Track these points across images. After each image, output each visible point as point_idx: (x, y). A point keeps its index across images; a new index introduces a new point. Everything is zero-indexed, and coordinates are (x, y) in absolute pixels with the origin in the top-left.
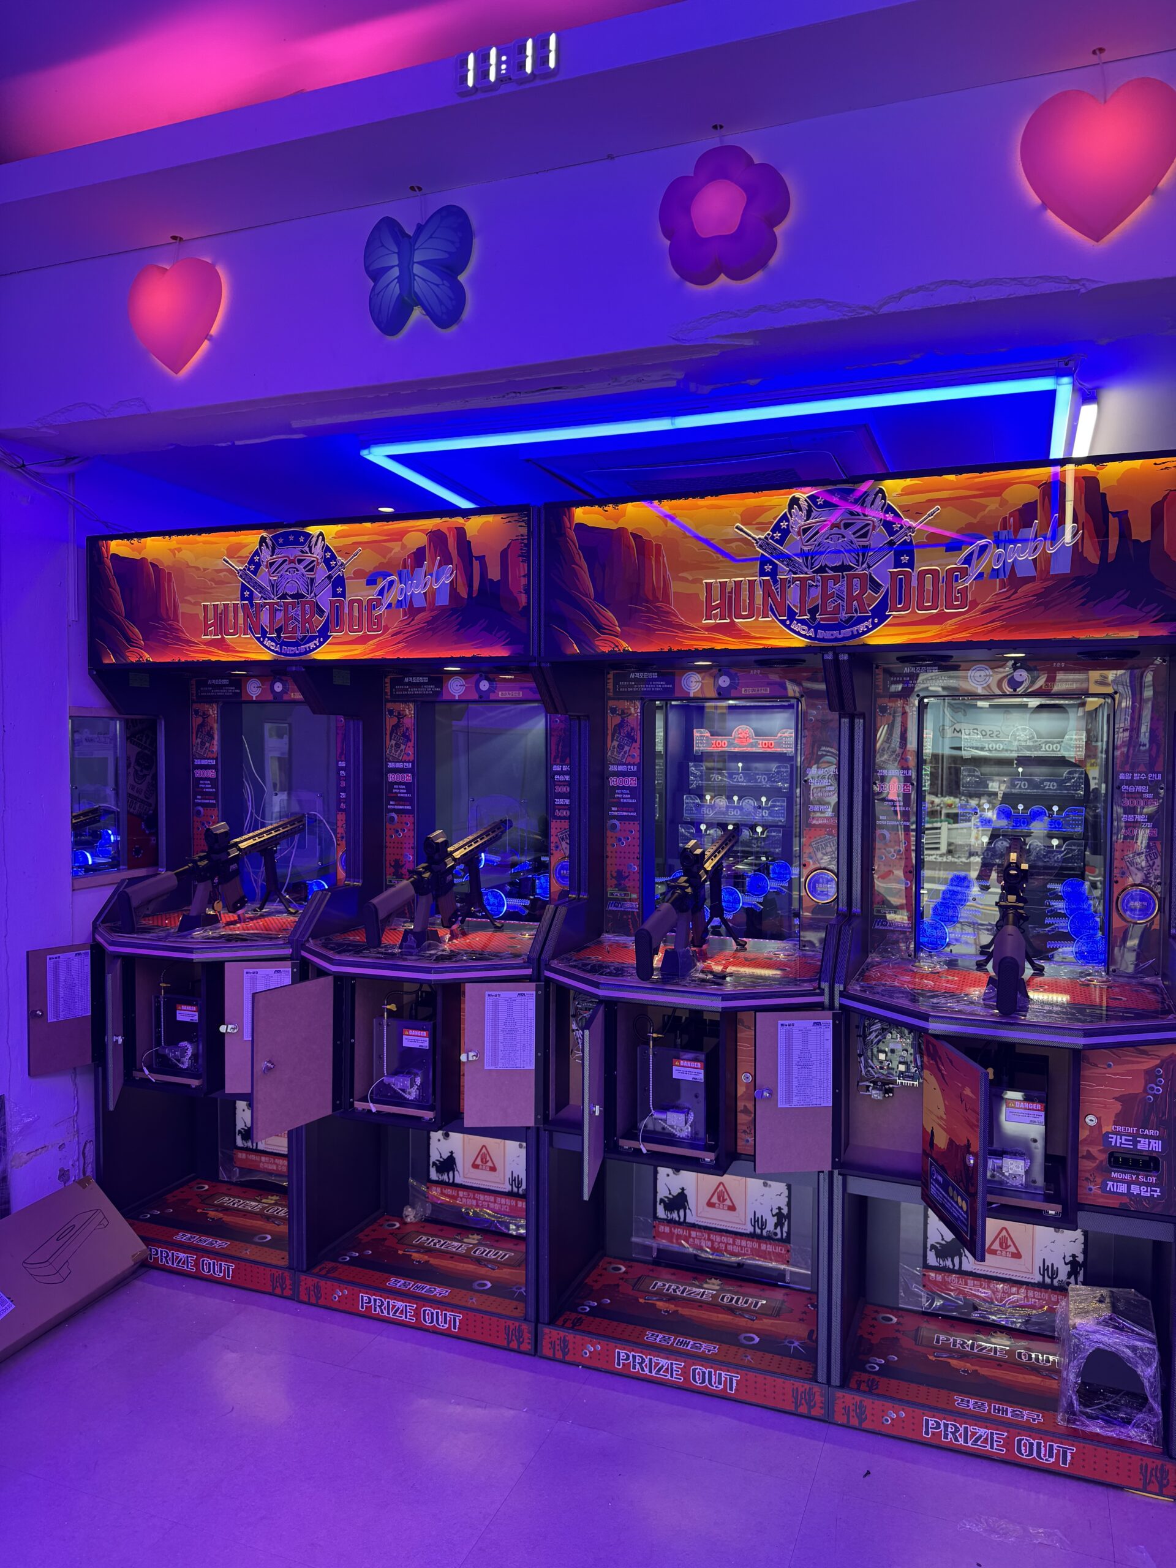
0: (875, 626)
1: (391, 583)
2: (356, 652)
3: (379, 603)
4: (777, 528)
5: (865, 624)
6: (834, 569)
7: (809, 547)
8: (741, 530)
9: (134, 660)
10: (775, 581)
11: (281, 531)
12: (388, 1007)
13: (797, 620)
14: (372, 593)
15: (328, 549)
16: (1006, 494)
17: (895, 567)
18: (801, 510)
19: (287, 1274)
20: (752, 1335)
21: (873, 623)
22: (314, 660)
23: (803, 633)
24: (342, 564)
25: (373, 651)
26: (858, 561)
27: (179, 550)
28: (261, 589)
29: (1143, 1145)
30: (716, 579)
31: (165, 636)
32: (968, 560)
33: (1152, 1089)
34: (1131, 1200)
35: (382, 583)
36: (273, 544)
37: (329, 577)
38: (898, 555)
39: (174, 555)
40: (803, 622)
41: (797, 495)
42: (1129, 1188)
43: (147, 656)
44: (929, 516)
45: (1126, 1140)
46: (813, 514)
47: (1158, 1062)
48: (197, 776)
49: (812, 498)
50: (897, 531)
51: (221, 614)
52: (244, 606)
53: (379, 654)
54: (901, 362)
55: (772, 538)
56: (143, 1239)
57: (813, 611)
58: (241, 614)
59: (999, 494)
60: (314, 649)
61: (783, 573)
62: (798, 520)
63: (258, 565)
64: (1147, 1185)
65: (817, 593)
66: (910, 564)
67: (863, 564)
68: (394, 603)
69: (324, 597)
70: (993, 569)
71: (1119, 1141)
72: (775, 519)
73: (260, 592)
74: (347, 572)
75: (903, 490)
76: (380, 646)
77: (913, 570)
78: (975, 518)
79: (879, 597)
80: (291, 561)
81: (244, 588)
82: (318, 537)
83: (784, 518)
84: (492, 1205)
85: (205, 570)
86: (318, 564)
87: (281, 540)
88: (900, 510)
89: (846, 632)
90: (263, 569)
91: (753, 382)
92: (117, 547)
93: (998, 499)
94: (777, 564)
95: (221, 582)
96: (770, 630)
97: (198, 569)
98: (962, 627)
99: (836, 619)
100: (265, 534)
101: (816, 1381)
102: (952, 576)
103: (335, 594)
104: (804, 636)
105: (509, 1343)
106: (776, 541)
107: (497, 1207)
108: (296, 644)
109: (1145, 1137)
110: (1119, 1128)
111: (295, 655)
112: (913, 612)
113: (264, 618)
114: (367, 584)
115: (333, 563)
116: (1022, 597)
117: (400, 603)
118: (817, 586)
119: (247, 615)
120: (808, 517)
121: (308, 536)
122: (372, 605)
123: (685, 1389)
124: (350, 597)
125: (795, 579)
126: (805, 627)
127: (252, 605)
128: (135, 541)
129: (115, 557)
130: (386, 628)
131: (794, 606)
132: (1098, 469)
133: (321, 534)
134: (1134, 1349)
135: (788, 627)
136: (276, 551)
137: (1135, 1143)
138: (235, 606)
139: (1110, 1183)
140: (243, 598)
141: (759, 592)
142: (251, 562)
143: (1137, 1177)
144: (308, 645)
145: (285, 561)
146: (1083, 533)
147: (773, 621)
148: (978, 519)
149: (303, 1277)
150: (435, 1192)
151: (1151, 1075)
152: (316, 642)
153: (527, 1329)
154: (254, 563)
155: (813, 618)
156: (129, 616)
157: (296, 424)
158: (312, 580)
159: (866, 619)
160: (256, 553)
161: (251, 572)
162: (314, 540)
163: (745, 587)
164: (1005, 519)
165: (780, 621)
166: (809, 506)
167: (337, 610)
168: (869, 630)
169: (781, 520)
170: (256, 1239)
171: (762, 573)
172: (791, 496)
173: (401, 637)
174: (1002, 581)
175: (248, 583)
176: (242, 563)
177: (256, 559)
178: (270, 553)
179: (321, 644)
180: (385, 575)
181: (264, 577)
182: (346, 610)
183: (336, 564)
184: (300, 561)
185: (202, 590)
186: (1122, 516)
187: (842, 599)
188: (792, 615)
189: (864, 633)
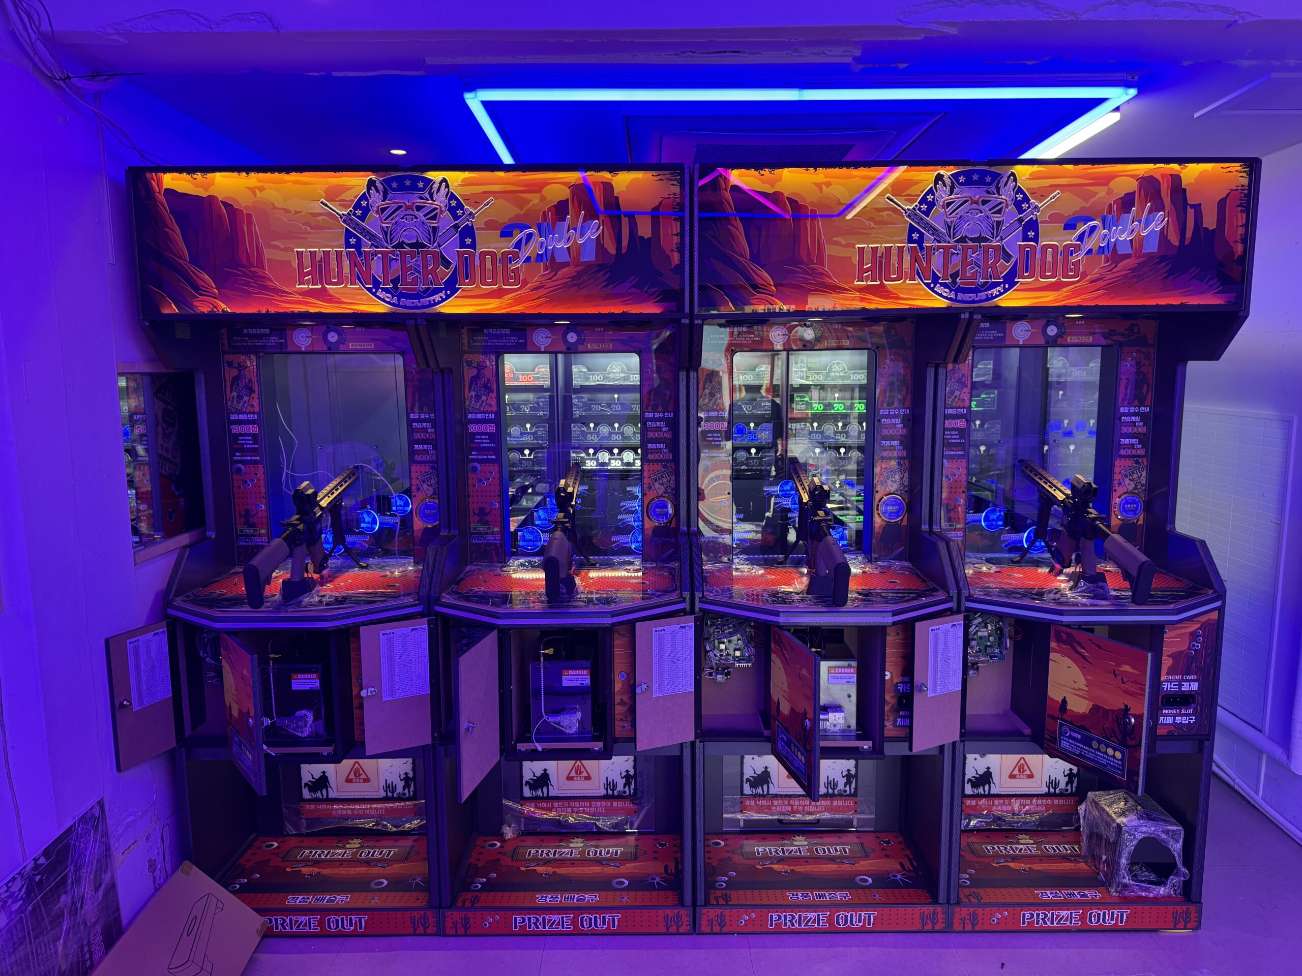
0: (1006, 290)
1: (529, 236)
2: (491, 306)
3: (516, 256)
4: (924, 200)
5: (998, 288)
6: (973, 240)
7: (952, 220)
8: (892, 200)
9: (205, 309)
10: (922, 248)
11: (394, 174)
12: (546, 651)
13: (940, 283)
14: (507, 245)
15: (453, 197)
16: (1112, 184)
17: (1023, 241)
18: (945, 185)
19: (429, 913)
20: (865, 877)
21: (1004, 288)
22: (440, 314)
23: (945, 294)
24: (471, 213)
25: (510, 305)
26: (993, 234)
27: (262, 189)
28: (372, 237)
29: (1185, 688)
30: (868, 244)
31: (247, 284)
32: (1081, 238)
33: (1194, 645)
34: (1175, 728)
35: (518, 236)
36: (384, 188)
37: (456, 227)
38: (1026, 229)
39: (255, 194)
40: (945, 285)
41: (942, 172)
42: (1174, 719)
43: (223, 306)
44: (1051, 199)
45: (1174, 685)
46: (955, 190)
47: (1199, 625)
48: (234, 431)
49: (955, 176)
50: (1025, 210)
51: (320, 261)
52: (349, 254)
53: (518, 309)
54: (1030, 63)
55: (920, 209)
56: (257, 910)
57: (954, 276)
58: (346, 263)
59: (1107, 184)
60: (439, 302)
61: (928, 242)
62: (943, 195)
63: (366, 210)
64: (1186, 715)
65: (956, 261)
66: (1036, 239)
67: (997, 236)
68: (533, 257)
69: (451, 248)
70: (1100, 247)
71: (1169, 686)
72: (922, 192)
73: (370, 240)
74: (477, 222)
75: (1031, 175)
76: (517, 301)
77: (1037, 244)
78: (1087, 203)
79: (1010, 265)
80: (408, 208)
81: (348, 235)
82: (441, 183)
83: (931, 191)
84: (587, 810)
85: (297, 212)
86: (441, 212)
87: (394, 185)
88: (1028, 191)
89: (982, 295)
90: (373, 215)
91: (902, 66)
92: (171, 181)
93: (1106, 188)
94: (923, 234)
95: (318, 227)
96: (916, 292)
97: (287, 211)
98: (1075, 293)
99: (973, 283)
100: (373, 177)
101: (939, 904)
102: (1069, 251)
103: (463, 245)
104: (946, 298)
105: (668, 928)
106: (923, 212)
107: (592, 810)
108: (418, 296)
109: (1187, 681)
110: (1170, 677)
111: (416, 307)
112: (1037, 279)
113: (376, 268)
114: (501, 236)
115: (459, 212)
116: (1121, 271)
117: (539, 258)
118: (957, 254)
119: (354, 264)
120: (951, 193)
121: (428, 181)
122: (508, 258)
123: (832, 932)
124: (481, 249)
125: (939, 248)
126: (947, 290)
127: (360, 254)
128: (198, 176)
129: (170, 193)
130: (525, 283)
131: (938, 271)
132: (1181, 169)
133: (444, 180)
134: (1167, 832)
135: (932, 289)
136: (389, 196)
137: (1180, 686)
138: (339, 254)
139: (1161, 718)
140: (348, 245)
141: (907, 258)
142: (358, 206)
143: (1180, 711)
144: (432, 298)
145: (400, 207)
146: (1168, 220)
147: (919, 284)
148: (1089, 204)
149: (448, 913)
150: (528, 809)
151: (1193, 636)
152: (443, 294)
153: (685, 914)
154: (361, 207)
155: (954, 282)
156: (194, 260)
157: (430, 61)
158: (435, 229)
159: (998, 284)
160: (364, 197)
161: (358, 217)
162: (436, 186)
163: (894, 252)
164: (1110, 205)
165: (924, 283)
166: (952, 182)
167: (467, 263)
168: (1001, 294)
169: (927, 194)
170: (373, 886)
171: (910, 240)
172: (936, 173)
173: (542, 292)
174: (1106, 257)
175: (354, 229)
176: (346, 207)
177: (364, 203)
178: (381, 197)
179: (448, 297)
180: (522, 227)
181: (373, 223)
182: (477, 263)
183: (463, 214)
184: (419, 208)
185: (292, 235)
186: (1197, 207)
187: (979, 266)
188: (935, 279)
189: (997, 296)
